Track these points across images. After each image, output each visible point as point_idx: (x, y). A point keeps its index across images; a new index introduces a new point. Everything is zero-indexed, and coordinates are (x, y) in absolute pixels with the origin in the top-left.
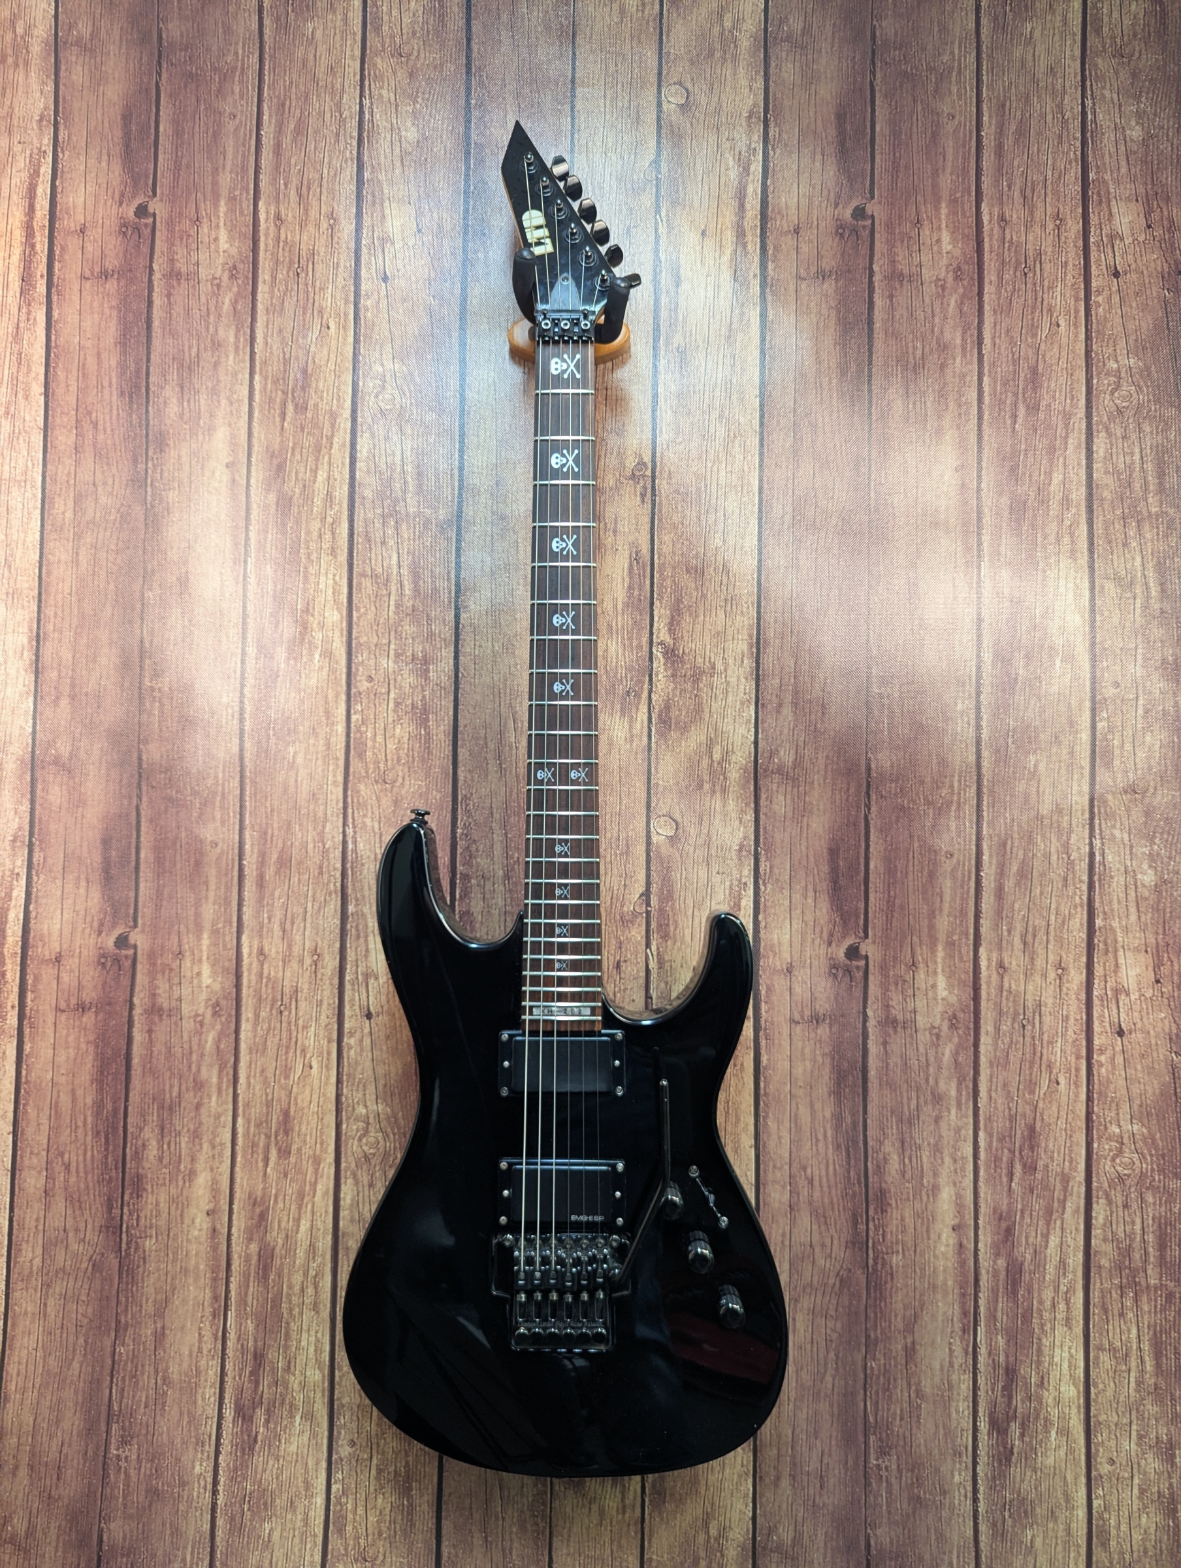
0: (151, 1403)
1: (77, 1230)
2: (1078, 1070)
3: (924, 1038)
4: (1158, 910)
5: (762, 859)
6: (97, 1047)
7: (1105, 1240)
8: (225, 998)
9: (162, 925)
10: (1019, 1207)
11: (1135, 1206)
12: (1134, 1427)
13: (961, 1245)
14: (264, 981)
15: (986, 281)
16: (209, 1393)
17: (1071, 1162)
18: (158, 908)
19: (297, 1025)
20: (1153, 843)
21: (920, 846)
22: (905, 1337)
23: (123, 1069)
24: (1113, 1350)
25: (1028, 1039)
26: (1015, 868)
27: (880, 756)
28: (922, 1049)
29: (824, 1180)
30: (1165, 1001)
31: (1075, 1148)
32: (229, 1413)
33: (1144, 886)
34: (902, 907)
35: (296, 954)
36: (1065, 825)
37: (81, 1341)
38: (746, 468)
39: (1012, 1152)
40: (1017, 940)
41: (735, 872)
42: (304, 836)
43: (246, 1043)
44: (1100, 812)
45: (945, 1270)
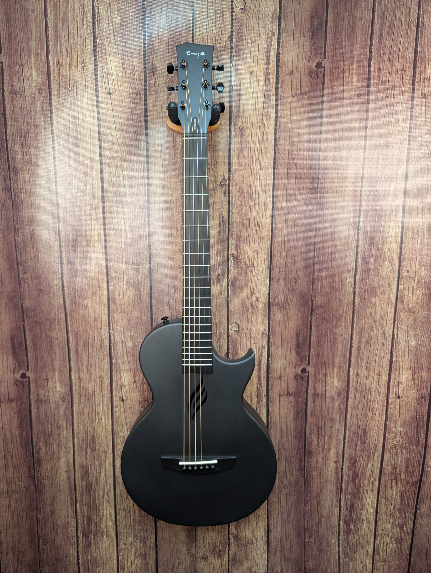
0: (52, 532)
1: (18, 478)
2: (383, 410)
3: (328, 400)
4: (416, 355)
5: (271, 337)
6: (18, 414)
7: (388, 465)
8: (67, 395)
9: (39, 369)
10: (359, 455)
11: (399, 454)
12: (391, 520)
13: (337, 467)
14: (81, 388)
15: (371, 99)
16: (73, 529)
17: (378, 441)
18: (36, 363)
19: (95, 404)
20: (416, 330)
21: (330, 332)
22: (317, 498)
23: (29, 422)
24: (387, 498)
25: (366, 400)
26: (365, 340)
27: (317, 299)
28: (327, 404)
29: (290, 449)
30: (416, 386)
31: (380, 436)
32: (80, 535)
33: (411, 346)
34: (323, 354)
35: (93, 378)
36: (384, 324)
37: (25, 513)
38: (268, 182)
39: (357, 437)
40: (364, 366)
41: (260, 343)
42: (93, 334)
43: (76, 411)
44: (397, 319)
45: (331, 475)
